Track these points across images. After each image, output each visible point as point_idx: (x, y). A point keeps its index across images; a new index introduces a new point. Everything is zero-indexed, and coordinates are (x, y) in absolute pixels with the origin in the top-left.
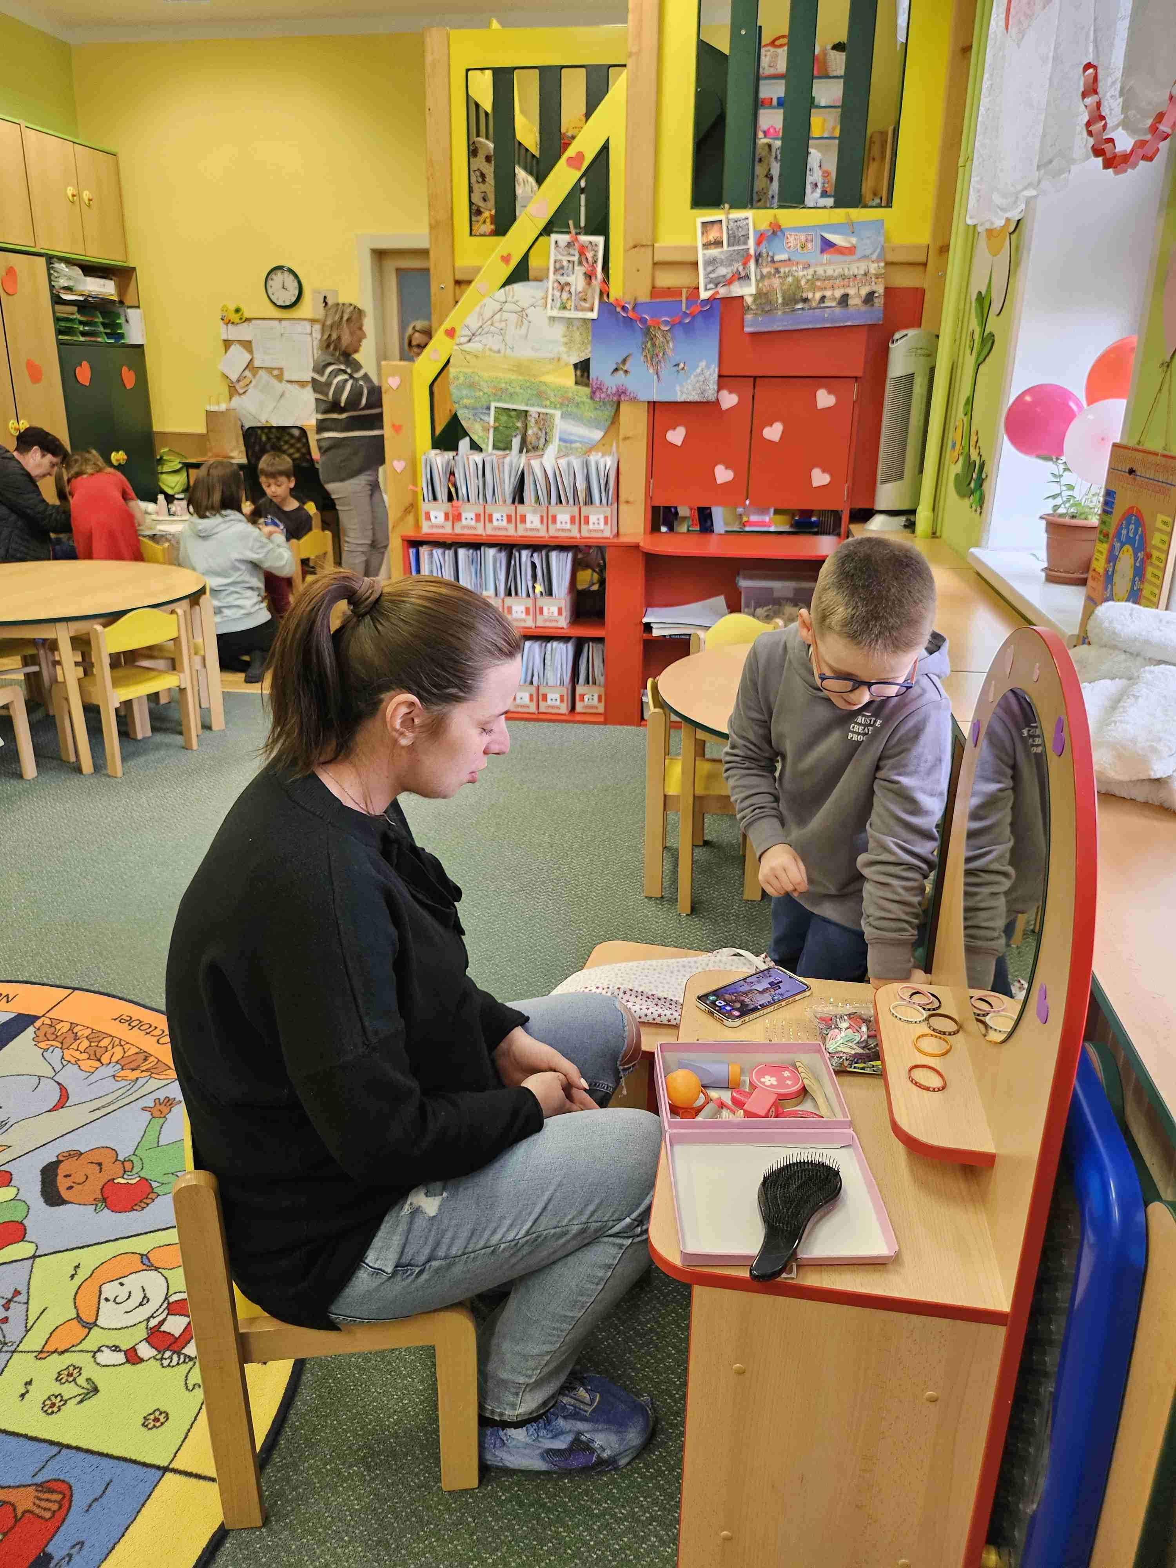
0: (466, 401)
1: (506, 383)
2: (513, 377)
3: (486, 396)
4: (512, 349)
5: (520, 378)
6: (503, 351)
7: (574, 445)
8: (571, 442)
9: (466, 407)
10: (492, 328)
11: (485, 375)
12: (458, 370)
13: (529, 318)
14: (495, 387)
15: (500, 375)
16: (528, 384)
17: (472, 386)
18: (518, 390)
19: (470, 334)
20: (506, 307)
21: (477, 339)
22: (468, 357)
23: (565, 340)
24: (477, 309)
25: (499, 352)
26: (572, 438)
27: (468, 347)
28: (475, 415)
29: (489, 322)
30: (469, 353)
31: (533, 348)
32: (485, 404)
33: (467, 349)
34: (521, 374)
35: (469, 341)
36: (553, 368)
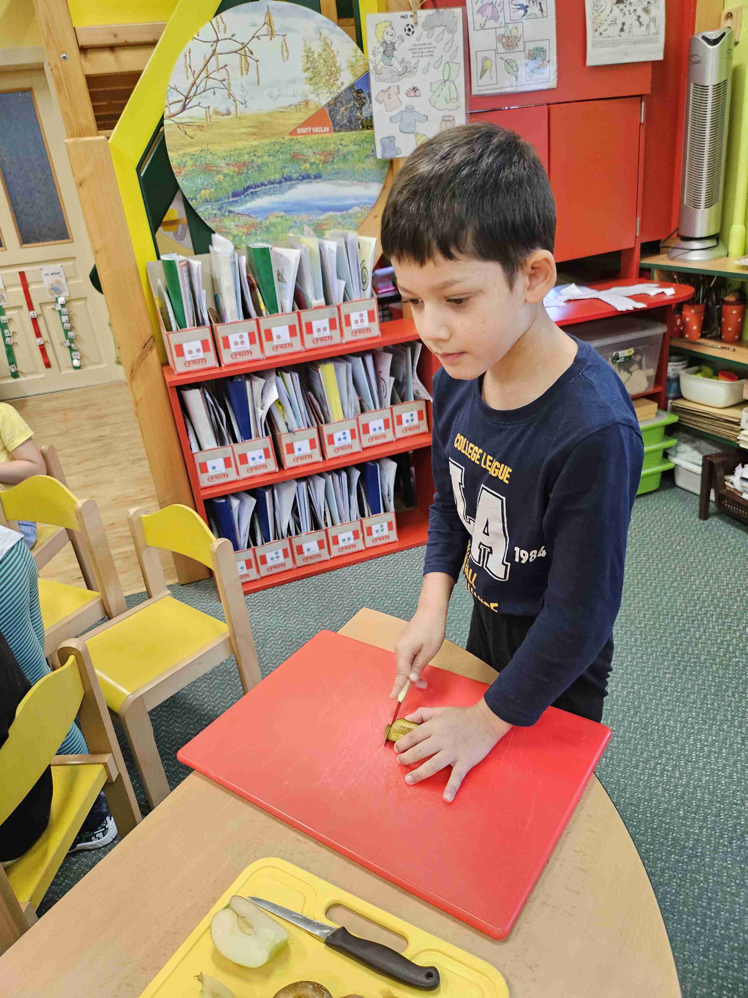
0: (205, 193)
1: (249, 154)
2: (255, 143)
3: (228, 179)
4: (244, 103)
5: (266, 141)
6: (232, 109)
7: (351, 211)
9: (207, 201)
10: (211, 83)
11: (218, 149)
12: (181, 152)
13: (255, 56)
14: (236, 164)
15: (240, 144)
16: (277, 148)
17: (207, 169)
18: (266, 158)
19: (183, 98)
21: (194, 101)
22: (189, 131)
23: (308, 74)
25: (229, 113)
27: (184, 117)
29: (204, 74)
30: (188, 125)
32: (230, 191)
33: (184, 121)
34: (266, 136)
35: (184, 108)
36: (303, 116)
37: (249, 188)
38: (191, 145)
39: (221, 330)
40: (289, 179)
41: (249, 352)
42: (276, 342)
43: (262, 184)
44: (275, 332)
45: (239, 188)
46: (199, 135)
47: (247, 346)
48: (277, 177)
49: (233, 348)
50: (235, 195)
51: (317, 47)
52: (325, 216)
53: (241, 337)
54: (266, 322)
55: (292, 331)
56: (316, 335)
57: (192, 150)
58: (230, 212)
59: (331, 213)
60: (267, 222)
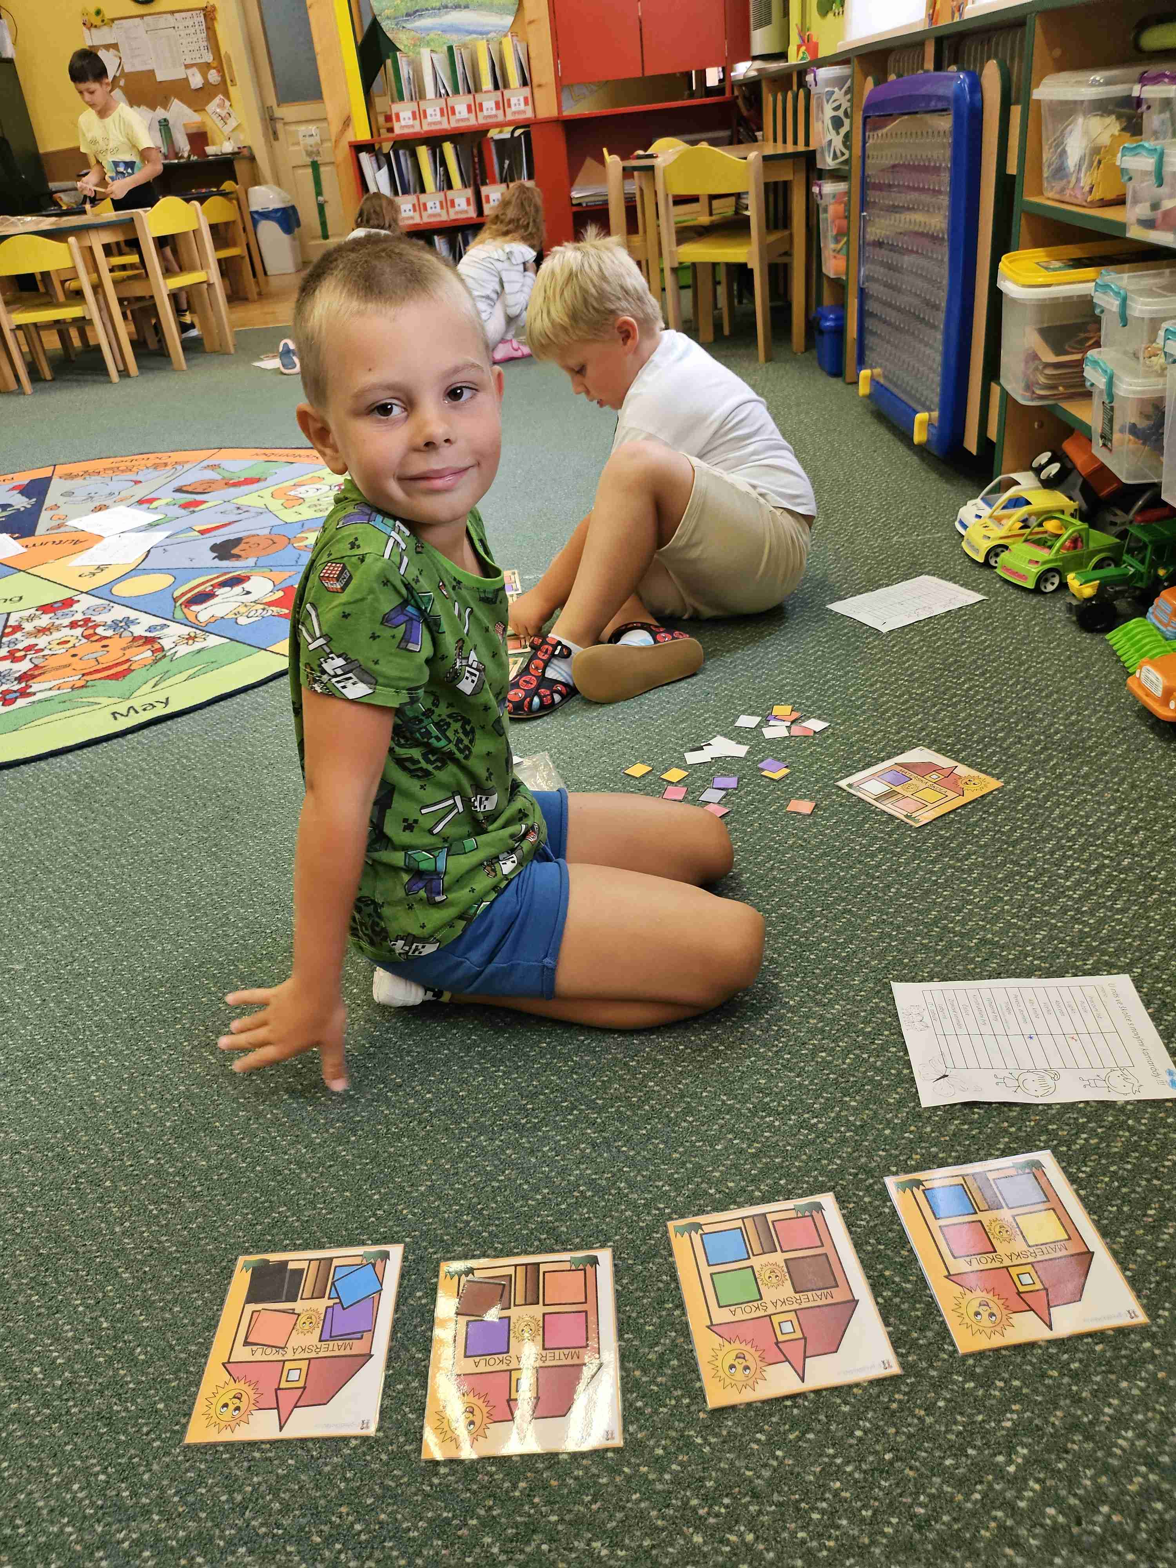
0: (387, 12)
8: (487, 33)
9: (388, 18)
26: (486, 29)
32: (405, 12)
37: (417, 11)
40: (446, 7)
43: (427, 9)
45: (410, 10)
48: (438, 4)
50: (408, 15)
52: (469, 38)
59: (475, 36)
60: (428, 38)
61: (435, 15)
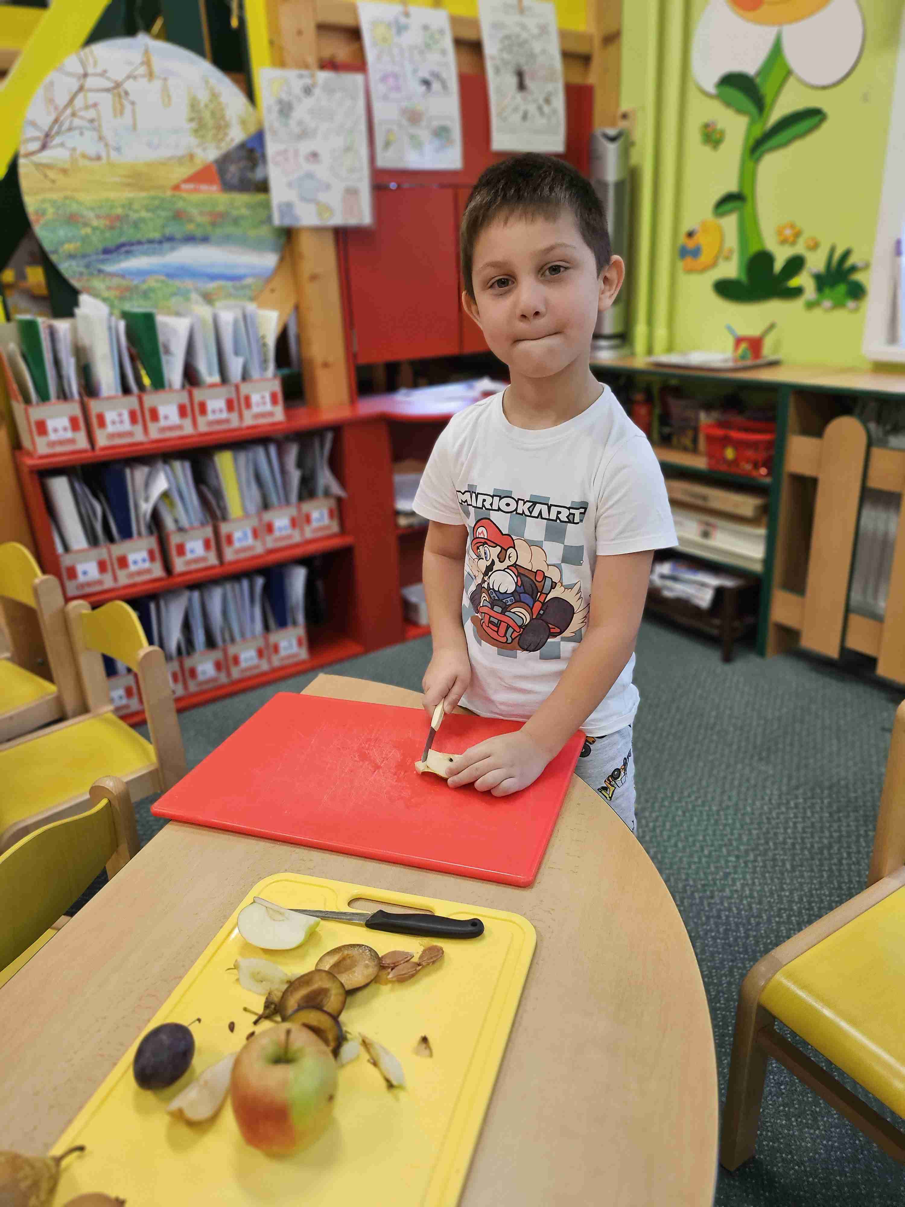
0: (69, 247)
1: (123, 206)
2: (131, 195)
3: (98, 232)
4: (118, 149)
5: (143, 194)
6: (104, 154)
9: (71, 256)
10: (77, 122)
11: (87, 198)
12: (40, 197)
13: (131, 97)
14: (108, 217)
15: (112, 195)
16: (157, 202)
17: (72, 219)
18: (144, 214)
19: (44, 135)
20: (90, 82)
21: (57, 140)
22: (51, 174)
23: (194, 125)
24: (40, 91)
25: (99, 158)
27: (45, 157)
28: (87, 266)
29: (69, 111)
30: (49, 166)
31: (149, 145)
32: (100, 247)
33: (44, 161)
34: (142, 189)
35: (44, 147)
36: (186, 171)
37: (123, 245)
38: (51, 190)
39: (95, 406)
40: (170, 239)
41: (130, 434)
42: (162, 423)
43: (139, 243)
44: (162, 411)
45: (110, 244)
46: (62, 180)
47: (127, 426)
48: (156, 235)
49: (110, 428)
50: (107, 251)
51: (203, 97)
52: (214, 285)
53: (120, 415)
54: (150, 400)
55: (182, 411)
56: (210, 417)
57: (54, 196)
58: (100, 271)
59: (221, 282)
60: (145, 287)
61: (154, 253)
